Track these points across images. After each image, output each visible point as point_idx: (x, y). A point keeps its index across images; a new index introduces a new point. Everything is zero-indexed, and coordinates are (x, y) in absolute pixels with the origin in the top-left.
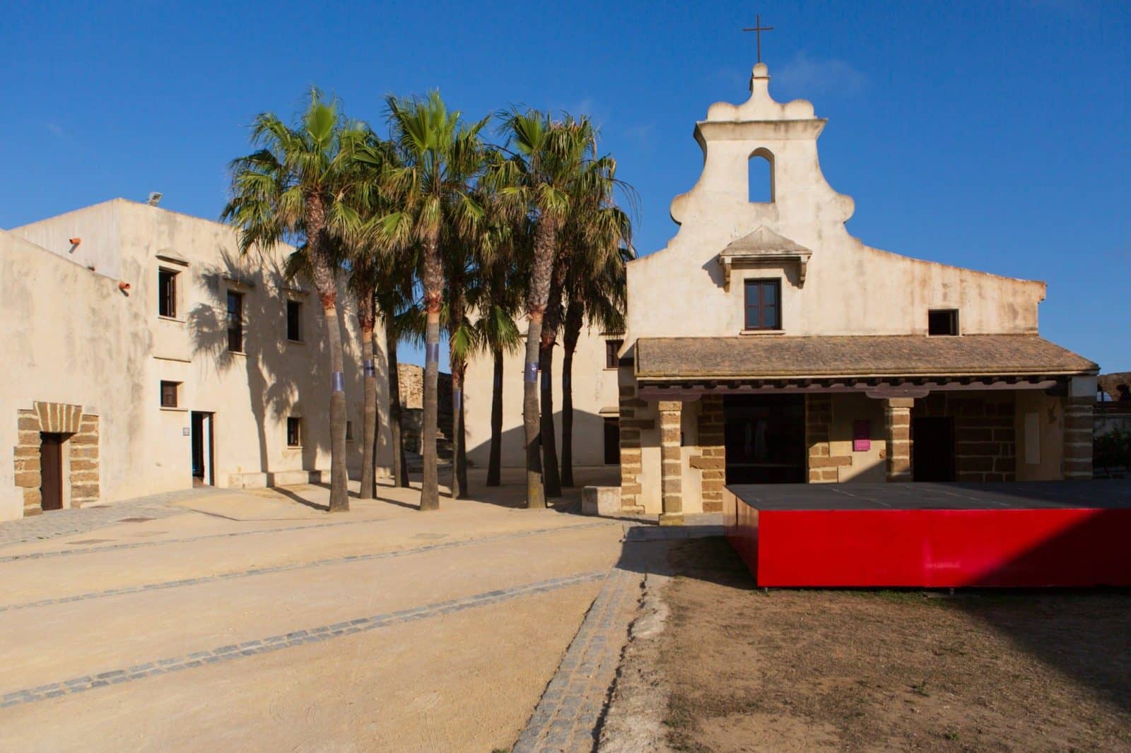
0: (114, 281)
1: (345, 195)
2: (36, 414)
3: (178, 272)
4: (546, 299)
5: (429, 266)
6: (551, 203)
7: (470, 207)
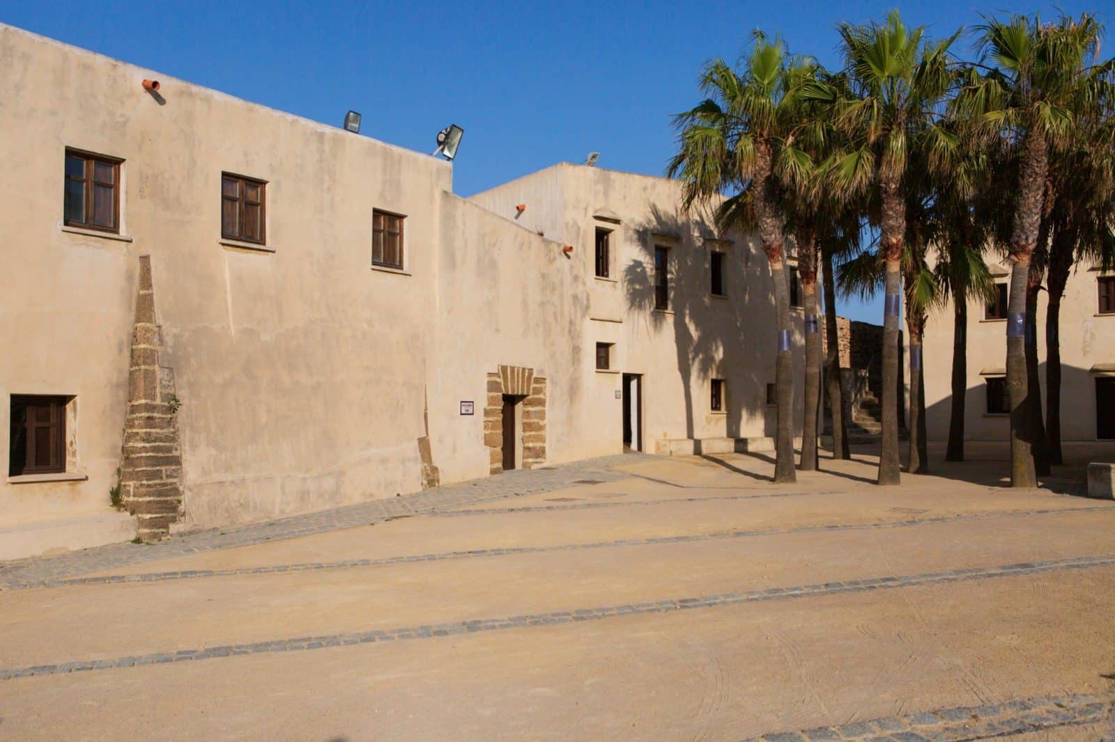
0: (559, 245)
1: (795, 139)
2: (500, 377)
3: (610, 231)
4: (1036, 237)
5: (888, 208)
6: (1051, 123)
7: (941, 137)
